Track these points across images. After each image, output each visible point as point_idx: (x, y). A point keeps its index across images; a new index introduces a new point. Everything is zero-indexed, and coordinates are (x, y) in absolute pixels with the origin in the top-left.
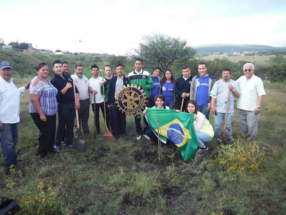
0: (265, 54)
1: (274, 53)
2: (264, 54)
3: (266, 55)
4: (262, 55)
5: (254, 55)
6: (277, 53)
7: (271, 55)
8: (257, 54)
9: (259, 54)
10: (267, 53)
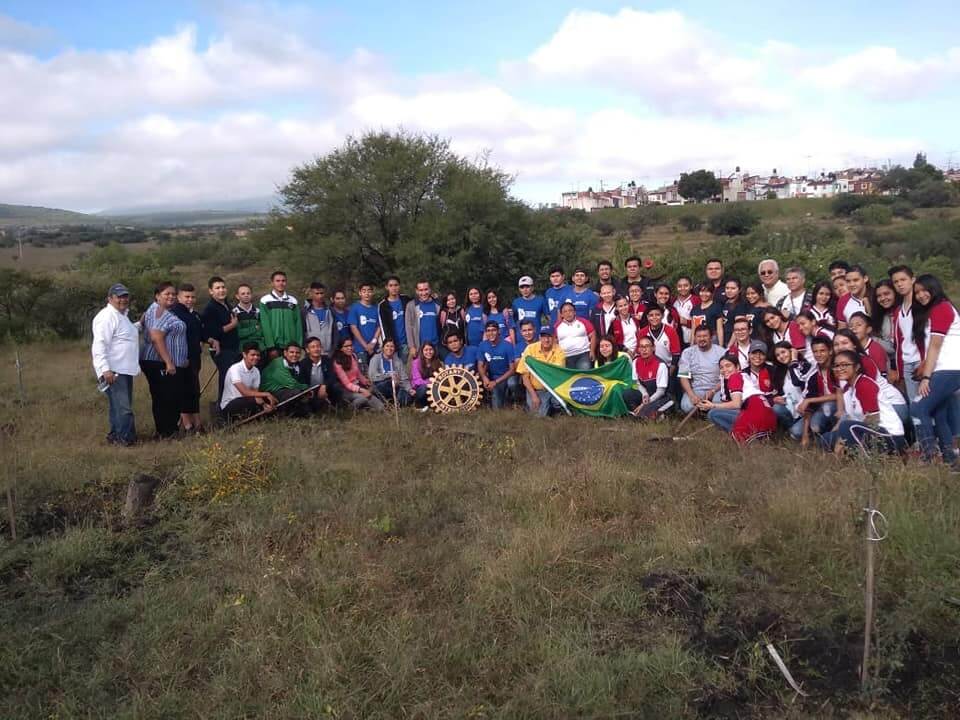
0: (55, 241)
1: (87, 237)
2: (52, 243)
3: (60, 244)
4: (42, 246)
5: (11, 246)
6: (99, 237)
7: (77, 244)
8: (23, 243)
9: (30, 241)
10: (60, 239)
